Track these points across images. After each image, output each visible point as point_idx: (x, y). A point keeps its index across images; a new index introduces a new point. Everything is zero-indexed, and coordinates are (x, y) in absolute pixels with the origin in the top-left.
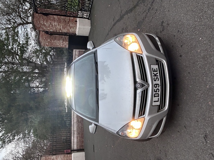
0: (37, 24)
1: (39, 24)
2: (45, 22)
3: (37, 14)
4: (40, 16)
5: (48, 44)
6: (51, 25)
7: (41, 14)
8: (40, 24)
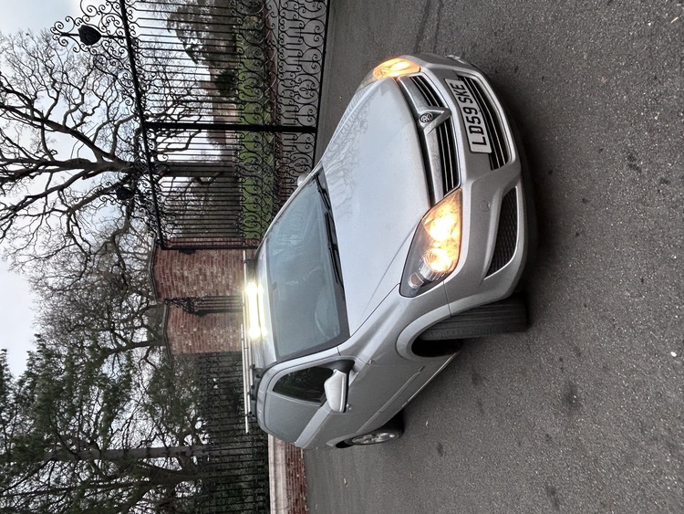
0: (164, 278)
1: (168, 277)
2: (185, 268)
3: (165, 252)
4: (172, 257)
6: (201, 277)
7: (174, 252)
8: (172, 275)
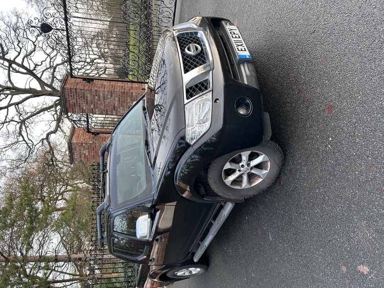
0: (71, 96)
1: (74, 95)
4: (78, 83)
5: (89, 152)
6: (96, 97)
8: (76, 94)
